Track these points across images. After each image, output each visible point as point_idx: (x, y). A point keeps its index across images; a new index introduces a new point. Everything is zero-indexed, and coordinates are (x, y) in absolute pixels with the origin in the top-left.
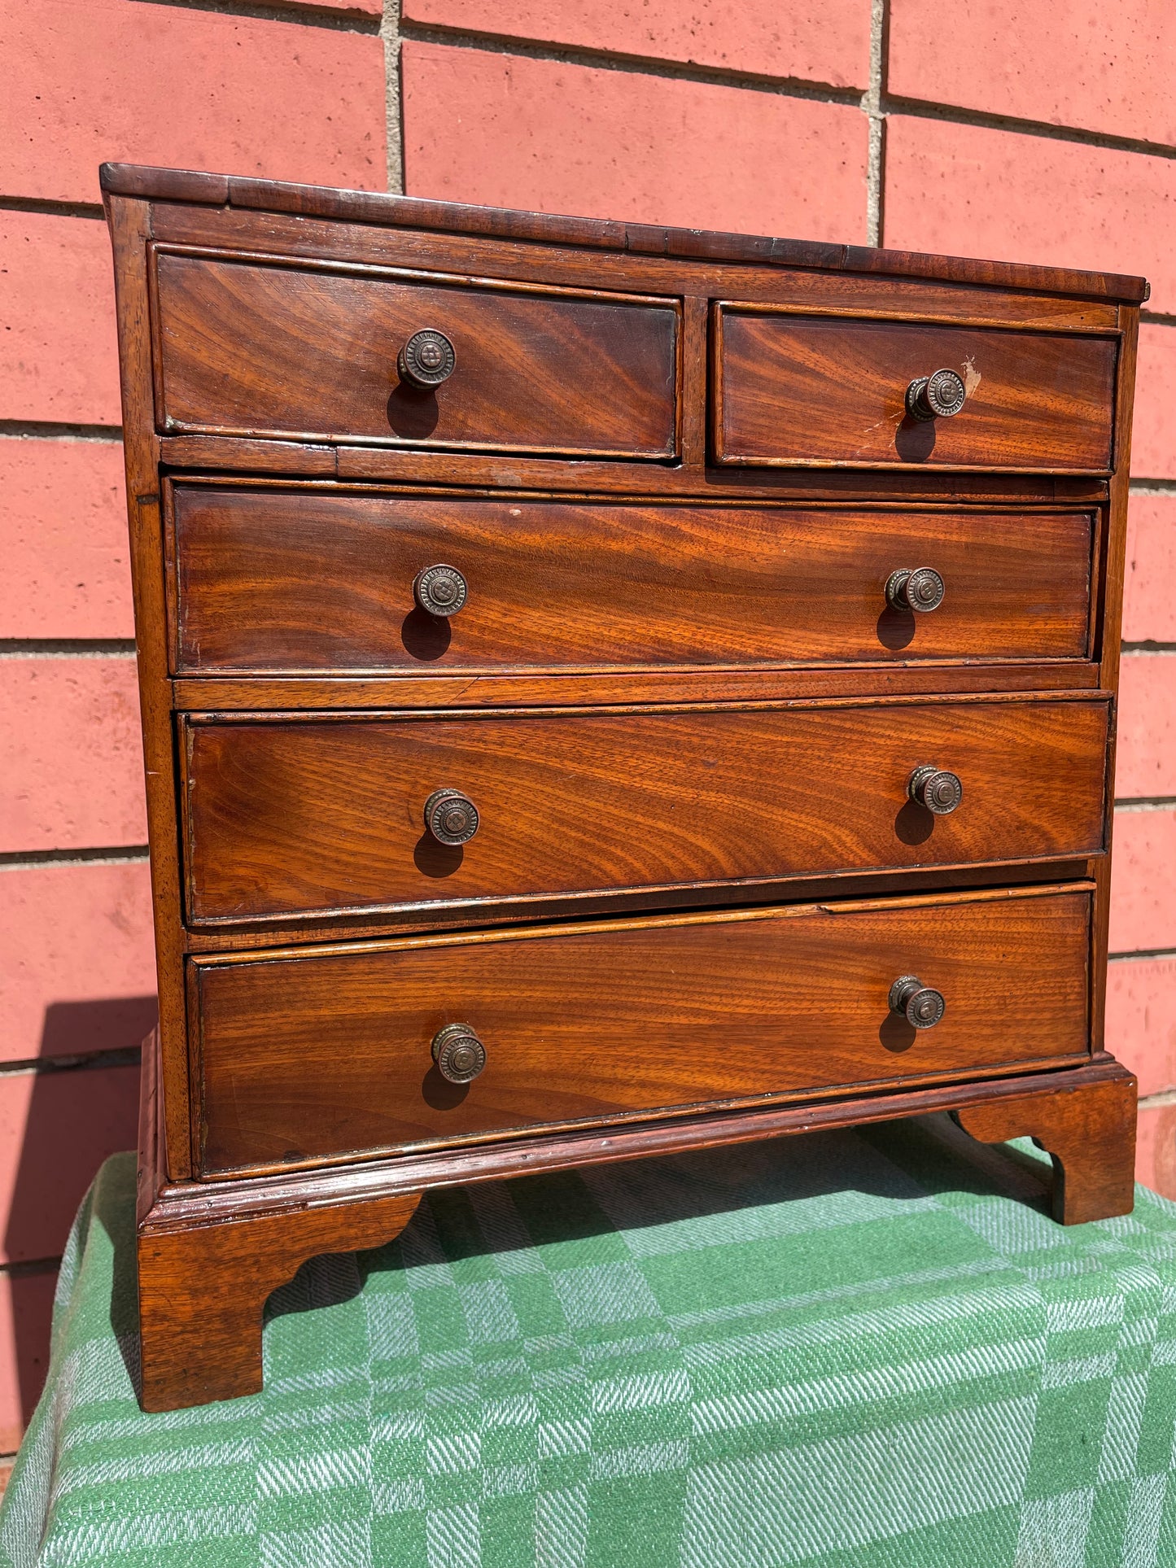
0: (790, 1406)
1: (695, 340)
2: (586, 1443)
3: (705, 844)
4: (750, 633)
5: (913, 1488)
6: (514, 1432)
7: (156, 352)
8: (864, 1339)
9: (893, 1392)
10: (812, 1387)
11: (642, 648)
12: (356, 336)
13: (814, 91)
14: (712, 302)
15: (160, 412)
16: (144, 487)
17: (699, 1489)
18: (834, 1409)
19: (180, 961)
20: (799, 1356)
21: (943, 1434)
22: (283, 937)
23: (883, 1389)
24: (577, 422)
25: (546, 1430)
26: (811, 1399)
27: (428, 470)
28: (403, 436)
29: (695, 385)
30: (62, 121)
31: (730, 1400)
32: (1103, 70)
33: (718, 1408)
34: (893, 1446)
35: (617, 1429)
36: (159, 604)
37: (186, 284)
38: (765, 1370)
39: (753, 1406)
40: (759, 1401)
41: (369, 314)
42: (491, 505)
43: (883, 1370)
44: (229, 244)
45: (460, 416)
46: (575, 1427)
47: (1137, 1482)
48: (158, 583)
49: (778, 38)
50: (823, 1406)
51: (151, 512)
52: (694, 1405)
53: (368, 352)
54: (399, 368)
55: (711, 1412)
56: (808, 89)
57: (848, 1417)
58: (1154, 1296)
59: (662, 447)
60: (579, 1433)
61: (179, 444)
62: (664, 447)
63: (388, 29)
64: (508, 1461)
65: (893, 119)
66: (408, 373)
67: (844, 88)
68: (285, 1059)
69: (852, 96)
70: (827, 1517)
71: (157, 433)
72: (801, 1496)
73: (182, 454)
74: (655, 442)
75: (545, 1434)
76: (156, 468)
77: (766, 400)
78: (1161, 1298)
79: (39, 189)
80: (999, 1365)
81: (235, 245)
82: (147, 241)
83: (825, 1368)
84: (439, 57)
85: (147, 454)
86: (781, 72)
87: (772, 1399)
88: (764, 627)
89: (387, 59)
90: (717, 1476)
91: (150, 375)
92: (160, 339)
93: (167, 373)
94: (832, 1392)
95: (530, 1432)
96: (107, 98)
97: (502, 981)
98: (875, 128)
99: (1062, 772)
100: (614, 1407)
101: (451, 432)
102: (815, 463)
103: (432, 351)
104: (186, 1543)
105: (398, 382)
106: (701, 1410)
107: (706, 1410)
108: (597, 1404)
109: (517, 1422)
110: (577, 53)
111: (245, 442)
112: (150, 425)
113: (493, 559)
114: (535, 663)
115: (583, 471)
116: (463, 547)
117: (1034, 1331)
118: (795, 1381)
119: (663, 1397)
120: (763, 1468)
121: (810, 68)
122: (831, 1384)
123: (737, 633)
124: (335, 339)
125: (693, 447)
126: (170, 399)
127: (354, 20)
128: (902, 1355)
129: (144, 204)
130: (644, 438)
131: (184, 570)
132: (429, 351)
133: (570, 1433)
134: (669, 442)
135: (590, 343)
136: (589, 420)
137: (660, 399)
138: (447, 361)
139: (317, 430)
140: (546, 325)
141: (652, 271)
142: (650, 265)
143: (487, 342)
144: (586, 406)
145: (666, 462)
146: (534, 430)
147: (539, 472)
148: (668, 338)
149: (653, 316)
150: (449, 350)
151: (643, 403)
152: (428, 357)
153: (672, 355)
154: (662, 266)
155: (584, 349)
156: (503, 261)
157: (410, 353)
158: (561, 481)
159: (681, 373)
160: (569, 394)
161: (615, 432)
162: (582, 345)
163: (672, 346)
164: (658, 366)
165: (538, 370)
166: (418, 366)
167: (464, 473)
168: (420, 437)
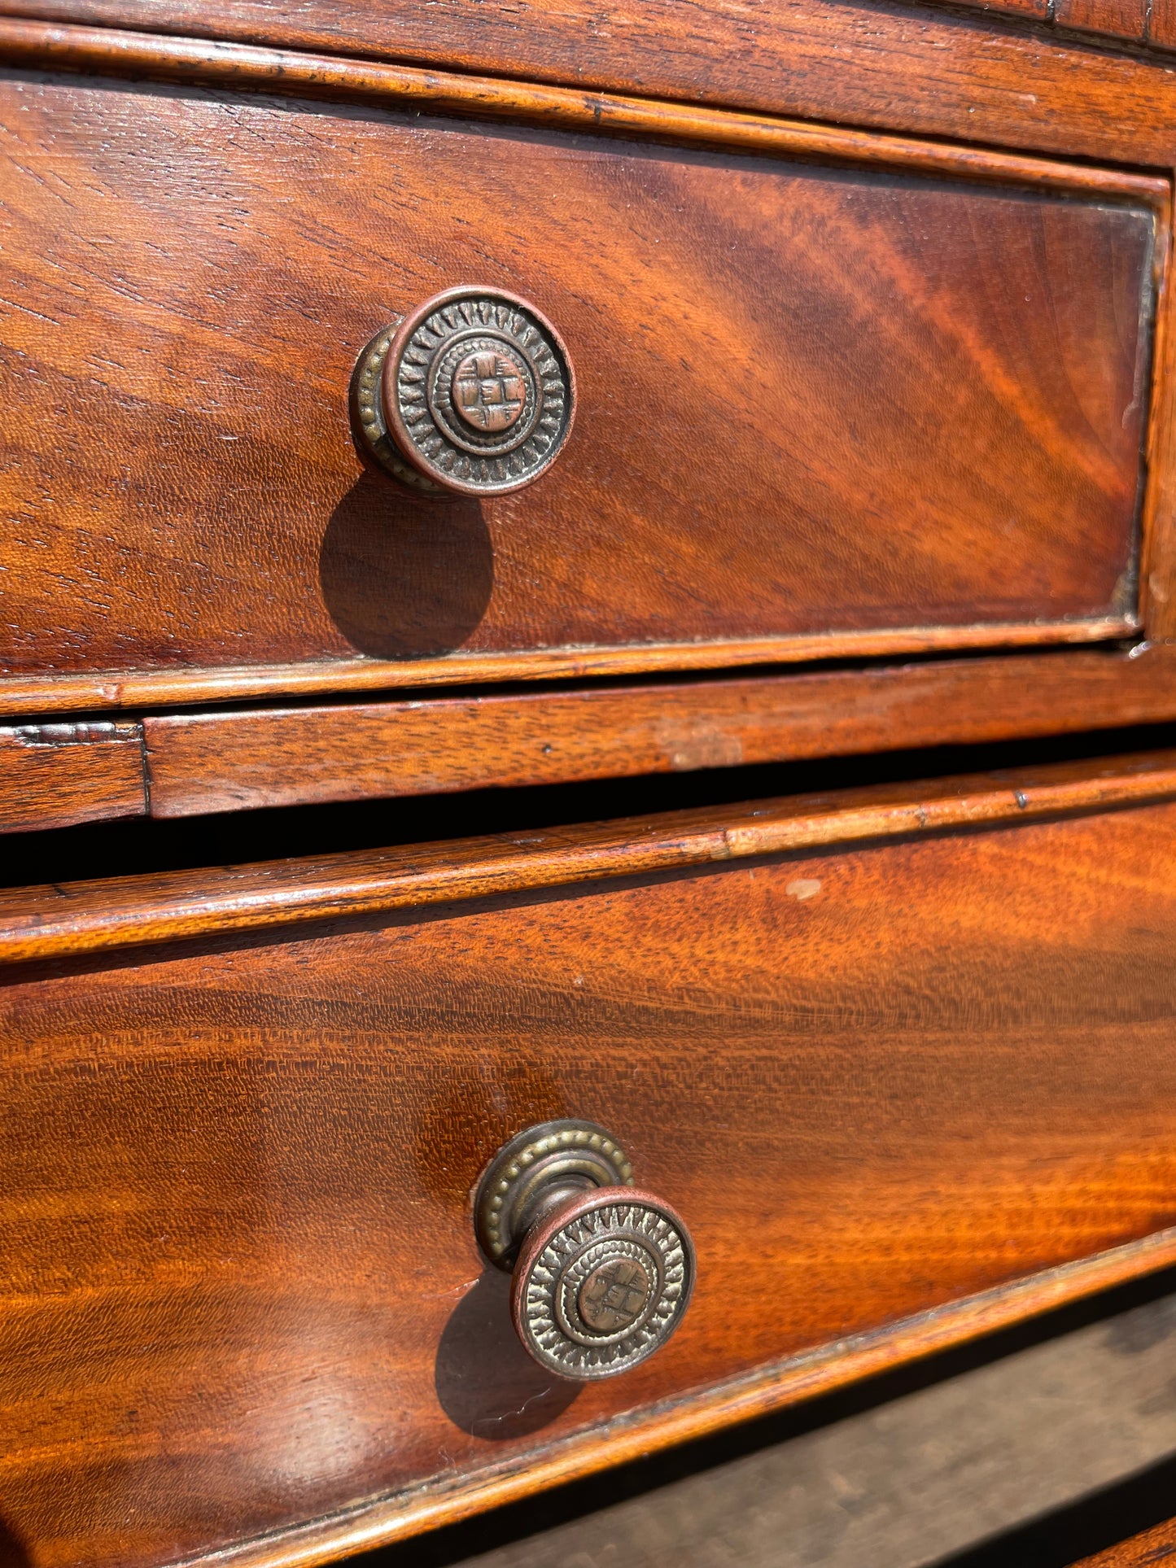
12: (194, 310)
24: (894, 553)
27: (463, 758)
41: (245, 232)
45: (561, 569)
53: (244, 370)
54: (358, 423)
59: (1103, 605)
62: (1107, 604)
66: (391, 439)
74: (1086, 591)
101: (536, 625)
103: (494, 372)
105: (353, 468)
113: (737, 1049)
116: (640, 1033)
124: (112, 327)
130: (1060, 585)
132: (479, 374)
134: (1123, 588)
135: (941, 310)
136: (928, 544)
137: (1110, 470)
138: (544, 412)
139: (69, 663)
140: (819, 259)
141: (1103, 92)
142: (1099, 76)
143: (645, 320)
144: (921, 506)
145: (1109, 646)
146: (777, 588)
147: (791, 715)
148: (1134, 290)
149: (1102, 226)
150: (551, 364)
151: (1062, 482)
152: (479, 397)
153: (1142, 341)
154: (1126, 81)
155: (924, 330)
156: (695, 44)
157: (412, 382)
158: (848, 733)
159: (1163, 394)
160: (875, 471)
161: (993, 573)
162: (917, 316)
163: (1144, 317)
164: (1107, 375)
165: (792, 404)
166: (439, 432)
167: (577, 750)
168: (436, 649)
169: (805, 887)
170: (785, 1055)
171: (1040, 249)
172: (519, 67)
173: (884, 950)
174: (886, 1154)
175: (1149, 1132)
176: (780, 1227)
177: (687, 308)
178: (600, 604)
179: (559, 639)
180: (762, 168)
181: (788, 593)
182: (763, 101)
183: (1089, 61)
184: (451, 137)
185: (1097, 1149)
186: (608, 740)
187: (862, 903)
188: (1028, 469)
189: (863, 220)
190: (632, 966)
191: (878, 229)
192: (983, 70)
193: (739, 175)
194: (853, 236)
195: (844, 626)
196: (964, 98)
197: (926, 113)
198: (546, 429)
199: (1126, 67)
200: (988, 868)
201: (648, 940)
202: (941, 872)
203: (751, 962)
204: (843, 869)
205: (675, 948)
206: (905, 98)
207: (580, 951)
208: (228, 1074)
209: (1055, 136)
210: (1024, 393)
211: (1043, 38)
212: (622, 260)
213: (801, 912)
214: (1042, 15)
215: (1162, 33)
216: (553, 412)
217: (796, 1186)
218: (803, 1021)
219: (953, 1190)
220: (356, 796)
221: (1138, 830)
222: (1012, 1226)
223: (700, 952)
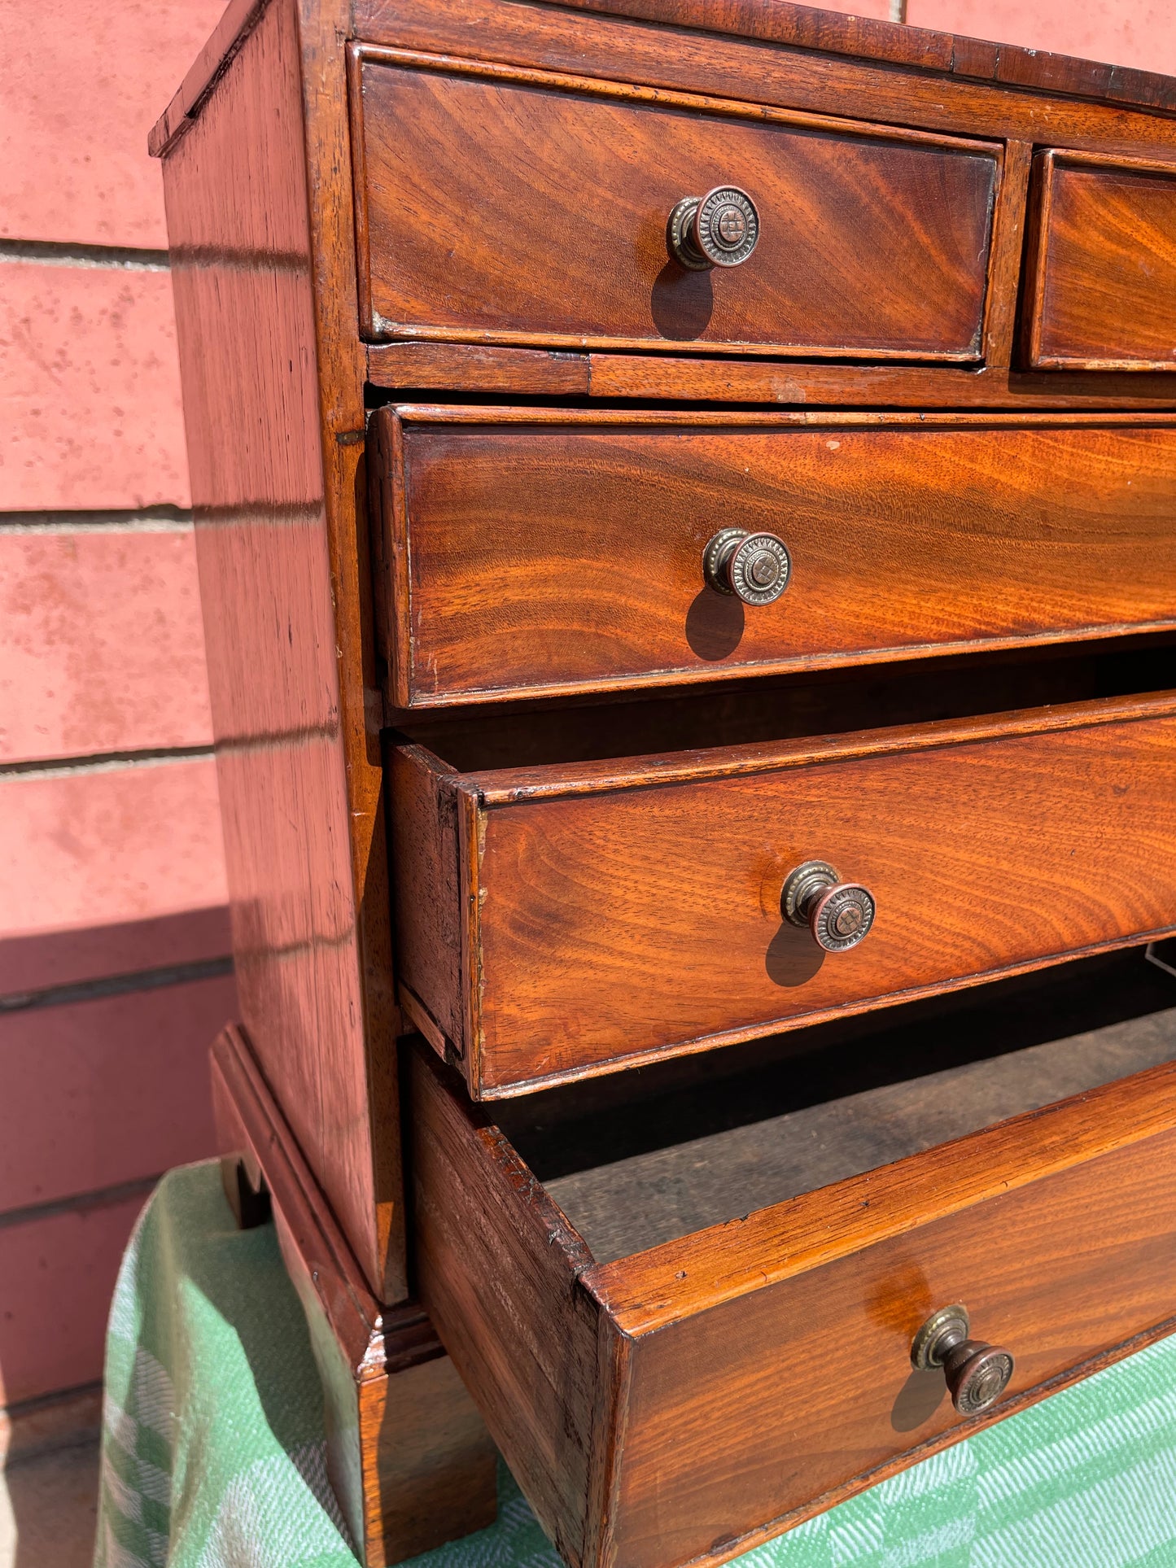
0: (1068, 1459)
1: (1014, 200)
2: (878, 1540)
4: (1081, 592)
5: (1163, 1506)
6: (807, 1545)
7: (361, 215)
8: (1131, 1374)
9: (1159, 1422)
10: (1087, 1434)
11: (963, 621)
12: (617, 192)
14: (1039, 148)
15: (366, 309)
16: (346, 420)
17: (980, 1558)
18: (1108, 1452)
20: (1074, 1404)
23: (1151, 1422)
24: (873, 313)
25: (839, 1536)
26: (1087, 1448)
27: (697, 384)
28: (671, 335)
29: (1009, 261)
31: (1013, 1465)
33: (1002, 1475)
34: (1153, 1474)
35: (908, 1520)
37: (400, 111)
38: (1043, 1426)
39: (1035, 1467)
40: (1040, 1459)
41: (636, 159)
43: (1151, 1403)
44: (457, 49)
45: (738, 308)
46: (867, 1527)
50: (1098, 1451)
51: (355, 457)
53: (631, 216)
54: (670, 239)
55: (996, 1482)
57: (1118, 1457)
59: (966, 346)
60: (872, 1532)
61: (392, 355)
62: (968, 345)
70: (1089, 1553)
71: (362, 340)
72: (1068, 1540)
73: (394, 372)
74: (958, 338)
75: (838, 1541)
76: (361, 391)
77: (1087, 284)
81: (466, 50)
82: (347, 40)
83: (1099, 1412)
85: (350, 372)
87: (1051, 1455)
88: (1097, 583)
90: (998, 1543)
91: (352, 251)
92: (366, 197)
93: (375, 249)
94: (1106, 1435)
100: (903, 1496)
102: (1134, 365)
103: (734, 219)
105: (666, 259)
106: (986, 1481)
107: (991, 1480)
108: (886, 1497)
109: (807, 1533)
111: (477, 352)
112: (352, 326)
113: (802, 511)
115: (876, 379)
116: (767, 497)
118: (1071, 1431)
119: (950, 1474)
120: (1038, 1524)
122: (1104, 1427)
123: (1068, 593)
124: (592, 197)
125: (999, 346)
126: (379, 290)
128: (1167, 1383)
130: (946, 335)
131: (415, 555)
132: (728, 219)
133: (862, 1534)
134: (975, 338)
135: (898, 202)
136: (888, 310)
137: (971, 281)
138: (749, 235)
139: (564, 330)
140: (847, 178)
141: (974, 103)
142: (973, 95)
143: (777, 201)
144: (885, 291)
145: (968, 366)
146: (823, 325)
147: (826, 382)
148: (985, 197)
149: (971, 166)
150: (752, 216)
151: (949, 286)
152: (727, 228)
153: (988, 221)
154: (985, 97)
155: (890, 211)
156: (804, 85)
157: (705, 222)
158: (850, 395)
159: (996, 246)
160: (866, 274)
161: (915, 326)
162: (887, 205)
163: (989, 208)
164: (971, 236)
165: (833, 242)
166: (713, 241)
167: (740, 387)
168: (689, 337)
169: (833, 445)
170: (822, 518)
171: (942, 174)
172: (736, 96)
173: (863, 478)
174: (859, 572)
175: (974, 588)
176: (816, 595)
177: (793, 197)
178: (752, 325)
179: (735, 339)
180: (826, 138)
181: (828, 327)
182: (828, 110)
183: (968, 88)
184: (710, 124)
185: (950, 591)
186: (753, 385)
187: (855, 455)
188: (934, 278)
189: (866, 161)
190: (767, 467)
191: (872, 165)
192: (921, 94)
193: (817, 140)
194: (862, 168)
195: (850, 345)
196: (912, 107)
197: (896, 114)
198: (748, 242)
199: (985, 91)
200: (908, 448)
201: (773, 457)
202: (888, 447)
203: (811, 474)
204: (849, 439)
205: (783, 463)
206: (887, 107)
207: (747, 457)
208: (629, 483)
209: (951, 124)
210: (933, 243)
211: (948, 79)
212: (770, 176)
213: (831, 454)
214: (948, 69)
215: (1003, 75)
216: (751, 236)
217: (822, 578)
218: (829, 505)
219: (886, 596)
220: (657, 396)
221: (973, 441)
222: (911, 619)
223: (792, 466)
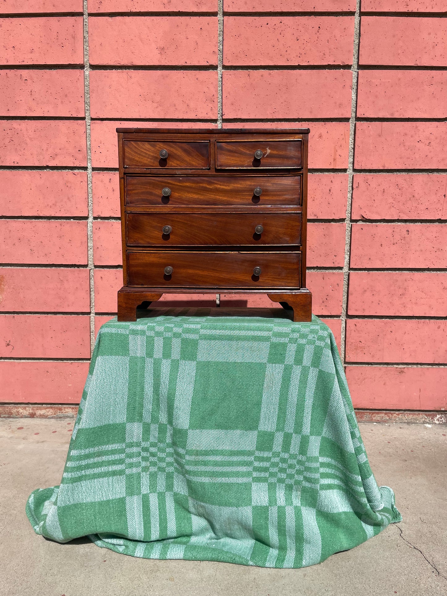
0: (218, 333)
1: (213, 147)
2: (181, 332)
3: (214, 238)
5: (243, 353)
7: (124, 156)
10: (223, 331)
12: (154, 151)
13: (336, 67)
14: (215, 141)
15: (124, 165)
16: (121, 176)
17: (201, 343)
18: (227, 335)
19: (125, 251)
21: (249, 345)
22: (141, 249)
23: (237, 334)
25: (175, 328)
26: (222, 333)
27: (165, 172)
28: (161, 167)
29: (213, 155)
30: (145, 100)
31: (207, 330)
32: (433, 47)
33: (205, 331)
34: (238, 344)
35: (187, 331)
36: (123, 194)
37: (128, 145)
38: (214, 327)
39: (212, 332)
42: (177, 178)
43: (237, 331)
45: (171, 163)
47: (294, 366)
48: (123, 191)
49: (324, 54)
51: (122, 180)
52: (201, 330)
53: (156, 154)
56: (335, 67)
57: (229, 337)
58: (299, 329)
59: (207, 167)
61: (127, 169)
63: (220, 68)
64: (168, 331)
65: (360, 71)
67: (345, 65)
68: (141, 269)
69: (348, 67)
70: (225, 355)
73: (127, 171)
74: (205, 166)
76: (124, 174)
77: (226, 157)
78: (300, 330)
79: (140, 116)
80: (261, 334)
81: (135, 138)
82: (123, 139)
83: (226, 328)
84: (231, 74)
85: (122, 172)
86: (325, 63)
87: (215, 331)
89: (219, 76)
90: (204, 343)
91: (123, 159)
92: (124, 153)
93: (125, 159)
95: (172, 328)
96: (155, 94)
97: (177, 260)
98: (356, 74)
99: (290, 228)
100: (187, 327)
101: (169, 166)
102: (235, 168)
104: (118, 333)
105: (161, 158)
107: (203, 331)
108: (184, 326)
109: (170, 326)
110: (267, 67)
112: (123, 167)
113: (177, 187)
114: (184, 205)
115: (192, 171)
117: (270, 330)
118: (220, 329)
119: (196, 327)
120: (213, 343)
121: (334, 61)
122: (227, 331)
124: (151, 152)
125: (212, 166)
126: (126, 163)
127: (211, 67)
128: (242, 330)
129: (122, 133)
130: (203, 165)
131: (127, 189)
132: (163, 153)
133: (179, 330)
149: (205, 144)
171: (200, 145)
